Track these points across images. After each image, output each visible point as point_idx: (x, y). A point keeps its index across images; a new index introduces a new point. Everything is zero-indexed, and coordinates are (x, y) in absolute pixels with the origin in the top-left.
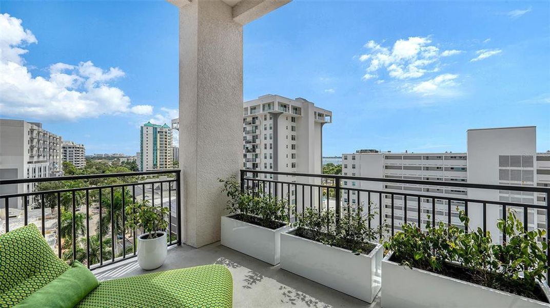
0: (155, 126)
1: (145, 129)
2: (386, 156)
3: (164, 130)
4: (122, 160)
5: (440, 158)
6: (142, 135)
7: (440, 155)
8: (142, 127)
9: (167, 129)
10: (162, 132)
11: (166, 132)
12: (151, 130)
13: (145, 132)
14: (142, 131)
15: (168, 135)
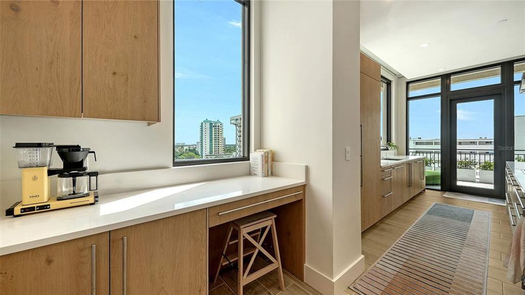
0: (211, 122)
1: (204, 124)
2: (416, 143)
3: (217, 125)
4: (185, 148)
5: (474, 143)
6: (202, 129)
7: (474, 141)
8: (202, 123)
9: (219, 124)
10: (216, 126)
11: (219, 127)
12: (208, 125)
13: (204, 126)
14: (202, 126)
15: (220, 128)
